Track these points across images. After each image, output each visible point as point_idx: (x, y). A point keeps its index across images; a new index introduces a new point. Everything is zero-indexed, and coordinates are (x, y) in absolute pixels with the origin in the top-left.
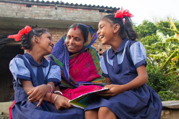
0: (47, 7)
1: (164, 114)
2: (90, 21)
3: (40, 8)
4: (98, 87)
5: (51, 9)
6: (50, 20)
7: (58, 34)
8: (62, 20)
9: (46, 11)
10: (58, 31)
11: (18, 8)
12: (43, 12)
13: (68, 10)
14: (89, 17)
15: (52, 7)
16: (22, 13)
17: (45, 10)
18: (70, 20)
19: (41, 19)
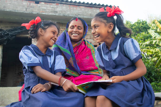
0: (53, 4)
1: (157, 104)
2: (91, 17)
3: (47, 4)
4: (97, 77)
5: (57, 6)
6: (55, 15)
7: (62, 28)
8: (66, 16)
9: (52, 8)
10: (62, 26)
11: (27, 4)
12: (50, 8)
13: (72, 7)
14: (91, 14)
15: (57, 4)
16: (31, 8)
17: (52, 6)
18: (73, 16)
19: (48, 14)
